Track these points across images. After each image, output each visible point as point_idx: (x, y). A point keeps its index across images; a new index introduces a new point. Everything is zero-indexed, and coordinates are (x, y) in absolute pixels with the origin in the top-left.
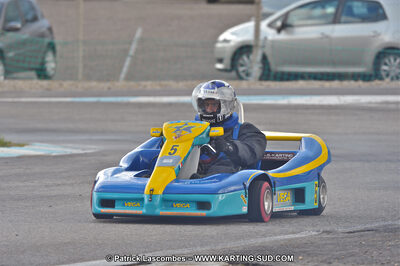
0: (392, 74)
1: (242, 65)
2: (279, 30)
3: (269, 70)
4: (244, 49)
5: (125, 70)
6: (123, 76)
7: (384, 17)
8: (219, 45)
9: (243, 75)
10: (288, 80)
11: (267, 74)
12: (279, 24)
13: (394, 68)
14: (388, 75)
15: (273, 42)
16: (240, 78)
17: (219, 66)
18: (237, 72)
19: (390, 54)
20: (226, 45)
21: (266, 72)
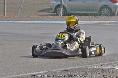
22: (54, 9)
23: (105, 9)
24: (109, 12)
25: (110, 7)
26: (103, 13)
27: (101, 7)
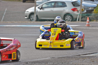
0: (68, 20)
1: (31, 18)
2: (40, 9)
3: (38, 19)
4: (32, 14)
5: (3, 18)
6: (2, 20)
7: (66, 6)
8: (26, 13)
9: (32, 20)
10: (43, 21)
11: (38, 20)
12: (40, 7)
13: (68, 18)
14: (67, 20)
15: (39, 12)
16: (31, 21)
17: (26, 18)
18: (30, 19)
19: (67, 15)
20: (27, 12)
21: (37, 19)
22: (28, 16)
23: (68, 16)
24: (70, 18)
25: (72, 14)
26: (66, 19)
27: (65, 15)
